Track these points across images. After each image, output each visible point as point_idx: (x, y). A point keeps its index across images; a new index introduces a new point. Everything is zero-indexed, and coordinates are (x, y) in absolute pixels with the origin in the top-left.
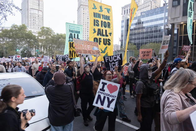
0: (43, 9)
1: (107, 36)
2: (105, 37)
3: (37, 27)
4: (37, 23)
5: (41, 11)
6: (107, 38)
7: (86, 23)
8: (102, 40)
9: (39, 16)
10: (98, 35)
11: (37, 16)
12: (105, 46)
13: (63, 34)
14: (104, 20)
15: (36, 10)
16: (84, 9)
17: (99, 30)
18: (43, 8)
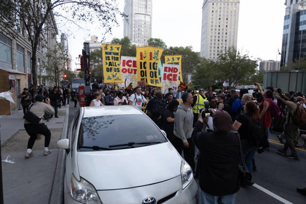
0: (151, 12)
1: (116, 66)
2: (115, 67)
3: (143, 40)
4: (143, 33)
5: (149, 15)
6: (116, 67)
7: (216, 26)
8: (113, 69)
9: (146, 23)
10: (109, 66)
11: (143, 23)
12: (115, 73)
13: (179, 47)
14: (114, 56)
15: (142, 15)
16: (213, 4)
17: (110, 63)
18: (152, 10)
